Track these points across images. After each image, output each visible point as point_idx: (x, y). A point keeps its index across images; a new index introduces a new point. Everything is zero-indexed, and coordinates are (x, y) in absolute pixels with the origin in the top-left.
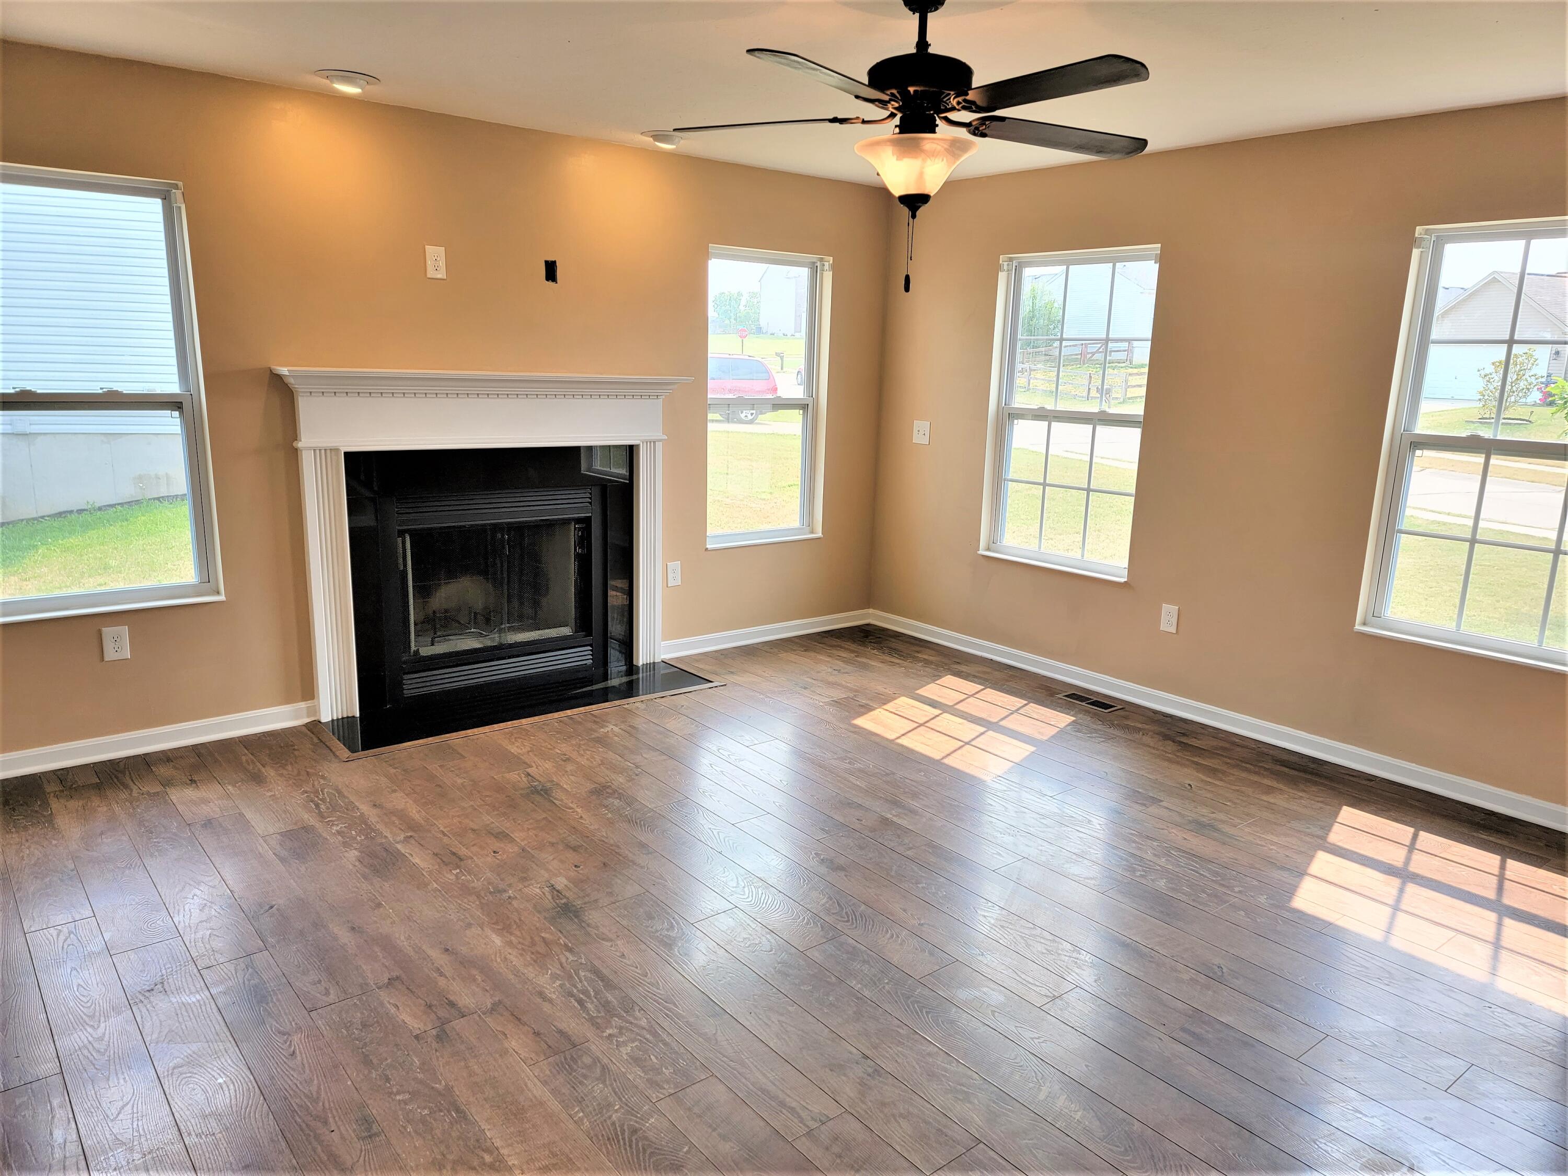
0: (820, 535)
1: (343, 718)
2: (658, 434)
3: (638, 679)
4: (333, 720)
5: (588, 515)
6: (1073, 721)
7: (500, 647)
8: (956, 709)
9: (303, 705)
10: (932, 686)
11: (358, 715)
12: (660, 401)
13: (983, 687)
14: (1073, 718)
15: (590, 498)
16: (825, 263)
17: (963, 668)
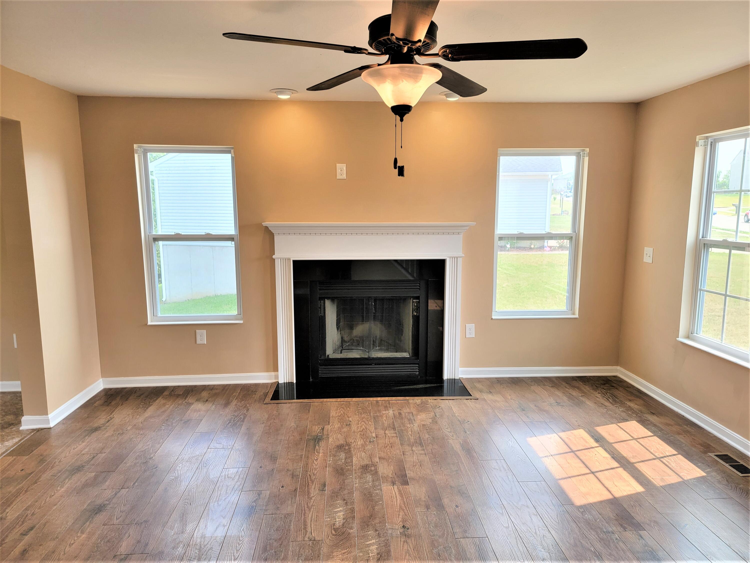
0: (577, 316)
1: (289, 383)
2: (460, 253)
3: (444, 385)
4: (284, 383)
5: (418, 295)
6: (703, 477)
7: (369, 359)
8: (612, 446)
9: (273, 374)
10: (613, 427)
11: (295, 382)
12: (461, 236)
13: (652, 435)
14: (704, 474)
15: (419, 286)
16: (585, 152)
17: (653, 419)
